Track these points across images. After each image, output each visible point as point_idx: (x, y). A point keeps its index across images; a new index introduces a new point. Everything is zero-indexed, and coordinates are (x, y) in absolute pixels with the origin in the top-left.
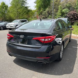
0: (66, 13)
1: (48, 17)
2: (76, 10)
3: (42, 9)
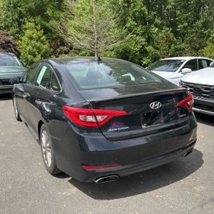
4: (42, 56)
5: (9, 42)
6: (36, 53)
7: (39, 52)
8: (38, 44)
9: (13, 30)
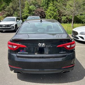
0: (34, 11)
1: (14, 14)
2: (42, 8)
3: (4, 3)
4: (54, 17)
5: (43, 12)
6: (52, 16)
7: (53, 16)
8: (53, 12)
9: (45, 7)
